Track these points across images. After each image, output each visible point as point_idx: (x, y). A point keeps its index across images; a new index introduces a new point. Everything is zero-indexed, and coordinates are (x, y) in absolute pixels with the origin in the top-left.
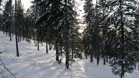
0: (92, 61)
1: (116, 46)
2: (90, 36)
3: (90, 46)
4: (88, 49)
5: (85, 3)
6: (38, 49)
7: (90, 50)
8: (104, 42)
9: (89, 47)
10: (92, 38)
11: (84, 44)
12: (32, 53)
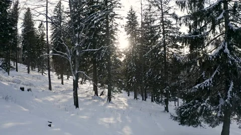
0: (136, 97)
1: (157, 77)
2: (134, 66)
3: (134, 78)
4: (131, 82)
5: (127, 22)
6: (62, 83)
7: (133, 83)
8: (147, 73)
9: (132, 80)
10: (136, 67)
11: (126, 75)
12: (61, 87)
